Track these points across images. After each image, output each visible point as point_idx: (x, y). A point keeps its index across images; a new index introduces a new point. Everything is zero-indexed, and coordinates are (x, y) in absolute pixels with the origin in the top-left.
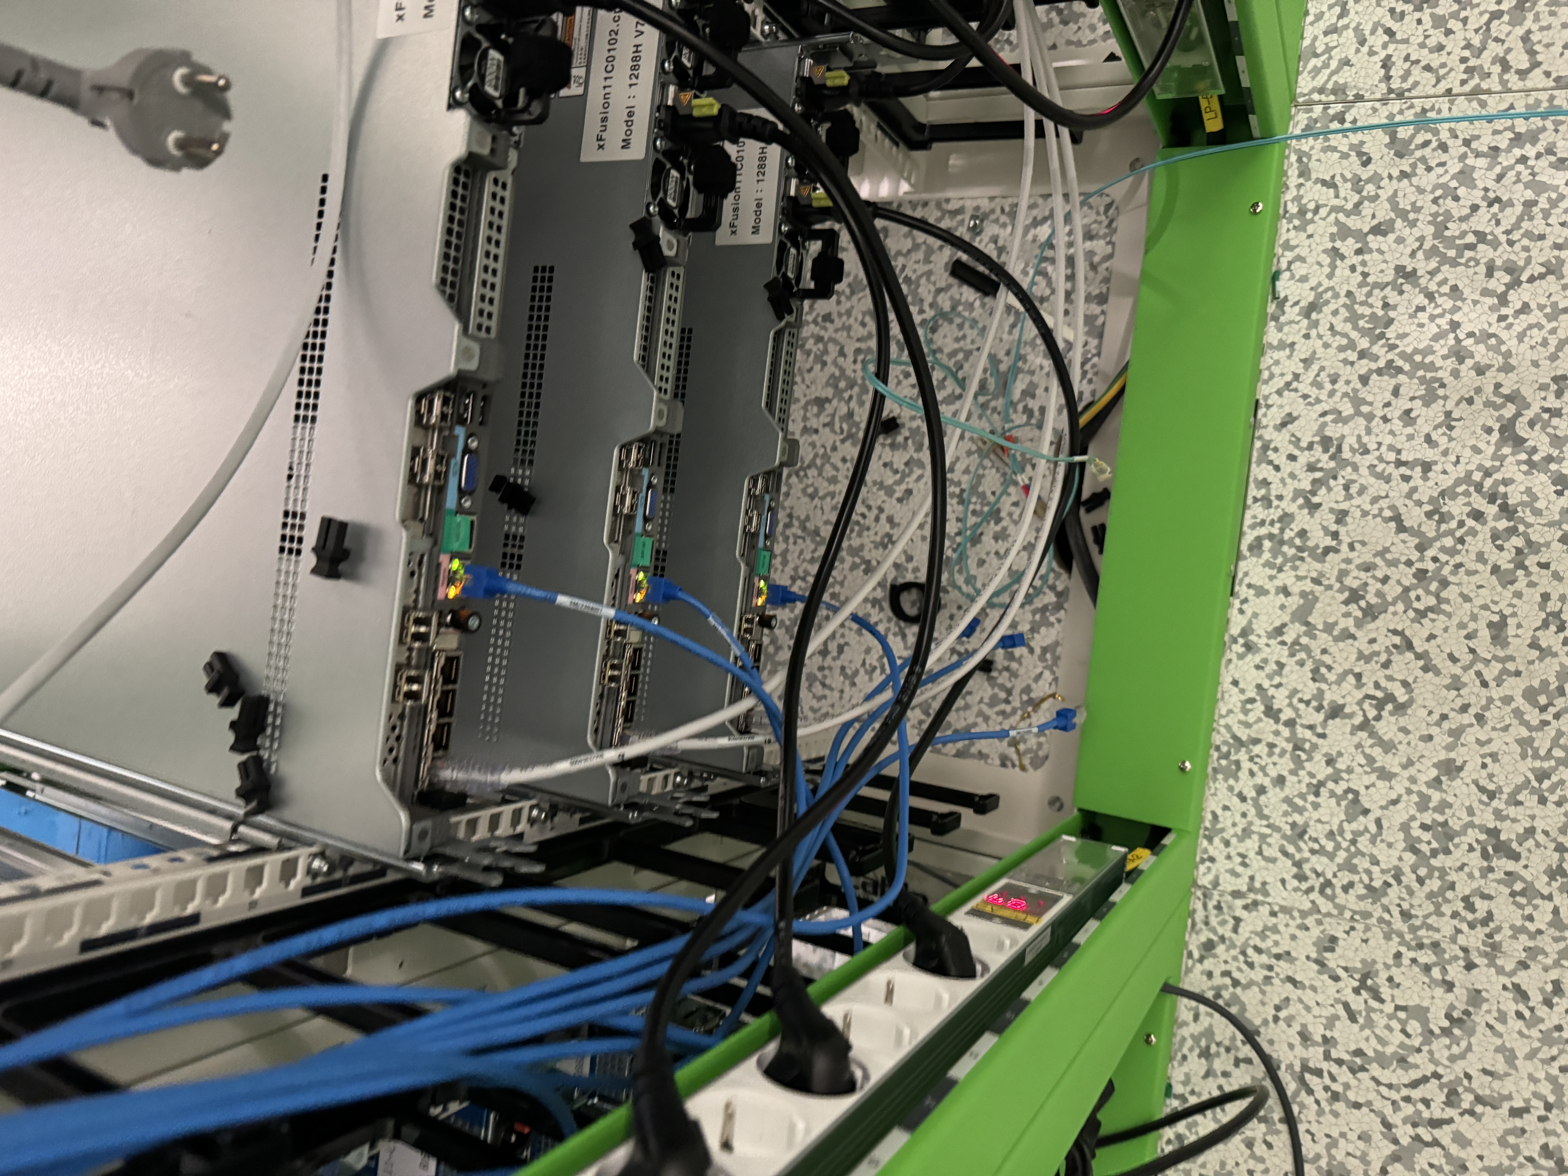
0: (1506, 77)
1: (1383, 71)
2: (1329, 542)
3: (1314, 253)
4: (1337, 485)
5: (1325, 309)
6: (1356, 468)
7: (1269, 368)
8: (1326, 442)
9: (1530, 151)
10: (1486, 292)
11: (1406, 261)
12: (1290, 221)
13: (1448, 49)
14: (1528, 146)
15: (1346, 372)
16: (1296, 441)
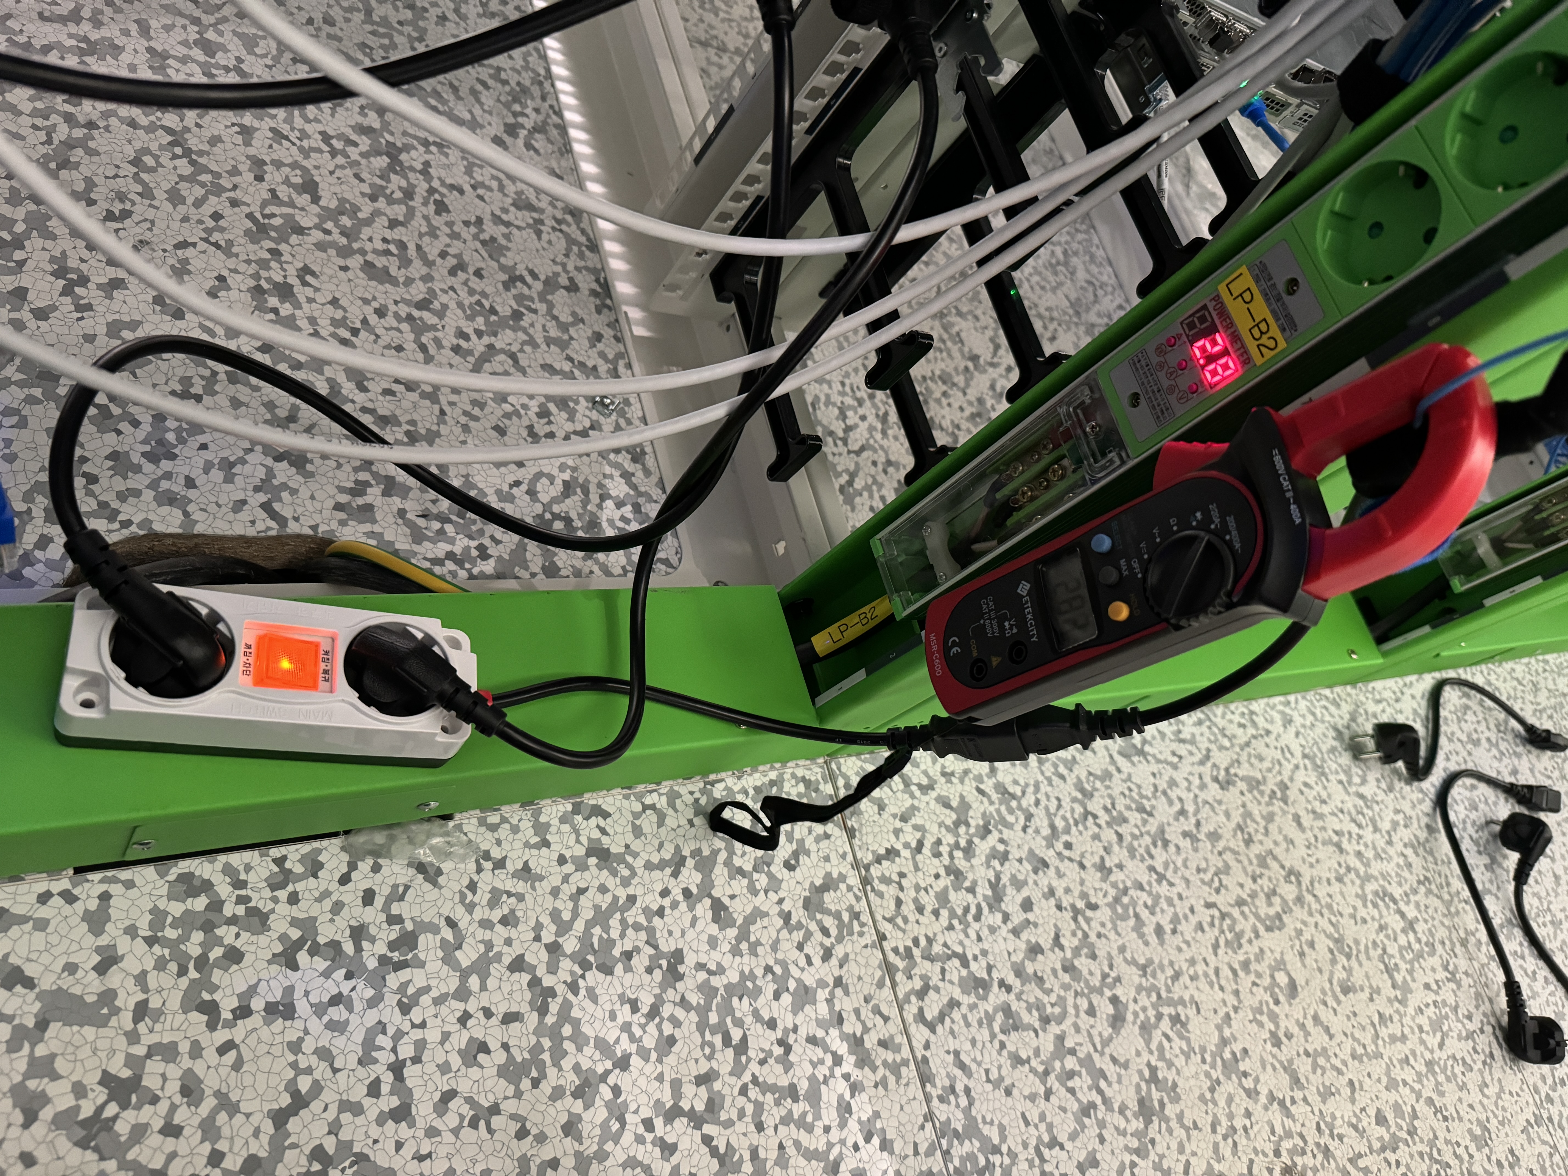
0: (913, 999)
1: (882, 851)
2: (227, 1004)
3: (672, 835)
4: (337, 982)
5: (605, 872)
6: (373, 1003)
7: (504, 820)
8: (407, 941)
9: (849, 1065)
10: (676, 1086)
11: (690, 959)
12: (703, 791)
13: (922, 919)
14: (852, 1059)
15: (523, 933)
16: (398, 895)
